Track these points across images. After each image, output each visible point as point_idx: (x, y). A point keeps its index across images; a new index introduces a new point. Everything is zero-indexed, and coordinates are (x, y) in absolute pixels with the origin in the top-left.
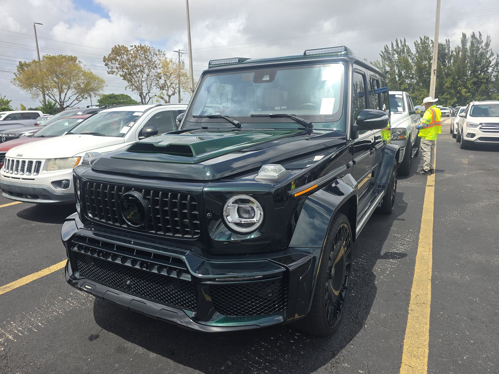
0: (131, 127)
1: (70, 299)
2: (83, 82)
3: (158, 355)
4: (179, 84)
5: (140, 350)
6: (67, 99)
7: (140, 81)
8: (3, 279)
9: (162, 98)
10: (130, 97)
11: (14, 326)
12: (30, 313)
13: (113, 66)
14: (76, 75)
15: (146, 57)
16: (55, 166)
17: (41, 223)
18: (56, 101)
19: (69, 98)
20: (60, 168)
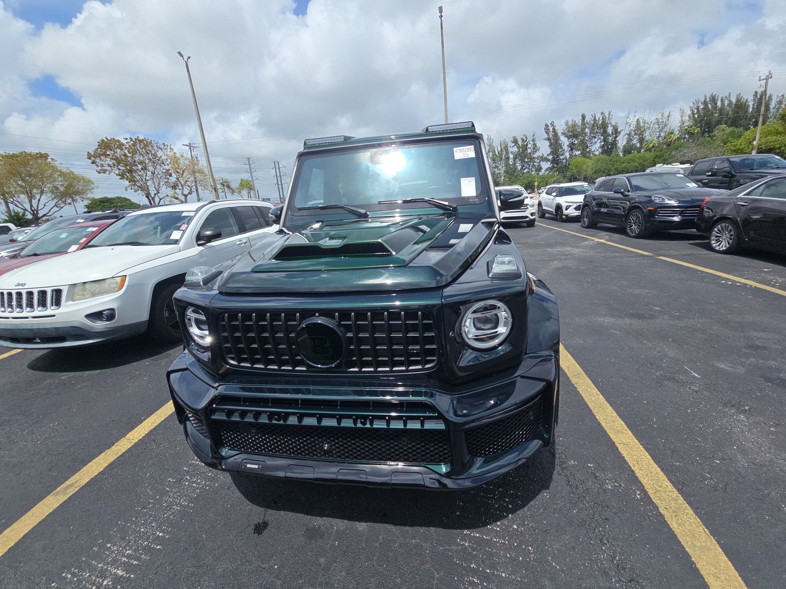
0: (184, 231)
1: (188, 477)
2: (63, 185)
3: (368, 523)
4: (196, 182)
5: (339, 524)
6: (41, 206)
7: (144, 180)
8: (54, 474)
9: (177, 198)
10: (130, 200)
11: (116, 550)
12: (132, 520)
13: (103, 163)
14: (51, 176)
15: (148, 151)
16: (85, 293)
17: (76, 373)
18: (25, 210)
19: (45, 205)
20: (93, 295)
